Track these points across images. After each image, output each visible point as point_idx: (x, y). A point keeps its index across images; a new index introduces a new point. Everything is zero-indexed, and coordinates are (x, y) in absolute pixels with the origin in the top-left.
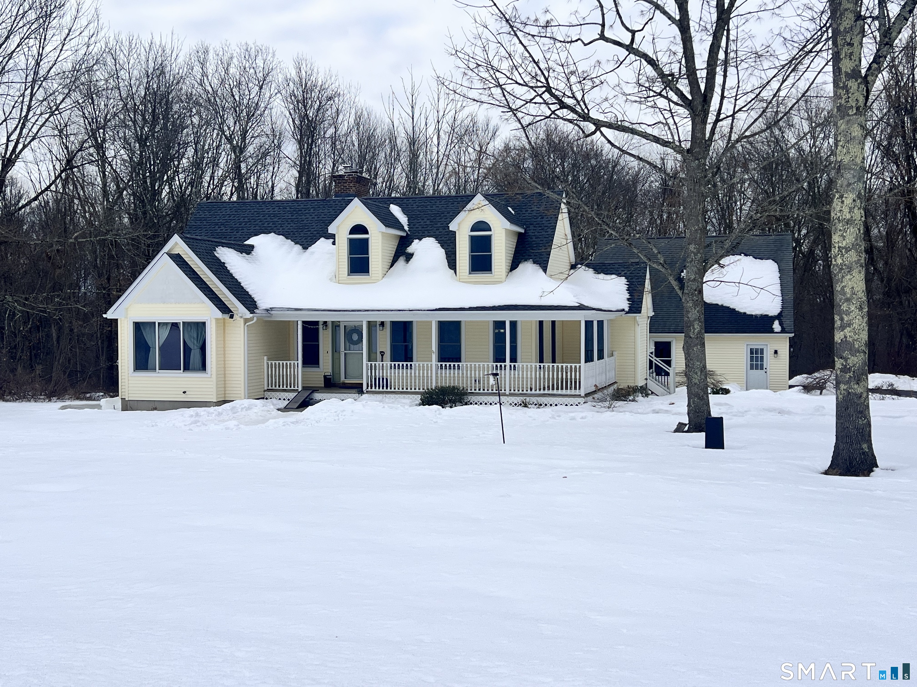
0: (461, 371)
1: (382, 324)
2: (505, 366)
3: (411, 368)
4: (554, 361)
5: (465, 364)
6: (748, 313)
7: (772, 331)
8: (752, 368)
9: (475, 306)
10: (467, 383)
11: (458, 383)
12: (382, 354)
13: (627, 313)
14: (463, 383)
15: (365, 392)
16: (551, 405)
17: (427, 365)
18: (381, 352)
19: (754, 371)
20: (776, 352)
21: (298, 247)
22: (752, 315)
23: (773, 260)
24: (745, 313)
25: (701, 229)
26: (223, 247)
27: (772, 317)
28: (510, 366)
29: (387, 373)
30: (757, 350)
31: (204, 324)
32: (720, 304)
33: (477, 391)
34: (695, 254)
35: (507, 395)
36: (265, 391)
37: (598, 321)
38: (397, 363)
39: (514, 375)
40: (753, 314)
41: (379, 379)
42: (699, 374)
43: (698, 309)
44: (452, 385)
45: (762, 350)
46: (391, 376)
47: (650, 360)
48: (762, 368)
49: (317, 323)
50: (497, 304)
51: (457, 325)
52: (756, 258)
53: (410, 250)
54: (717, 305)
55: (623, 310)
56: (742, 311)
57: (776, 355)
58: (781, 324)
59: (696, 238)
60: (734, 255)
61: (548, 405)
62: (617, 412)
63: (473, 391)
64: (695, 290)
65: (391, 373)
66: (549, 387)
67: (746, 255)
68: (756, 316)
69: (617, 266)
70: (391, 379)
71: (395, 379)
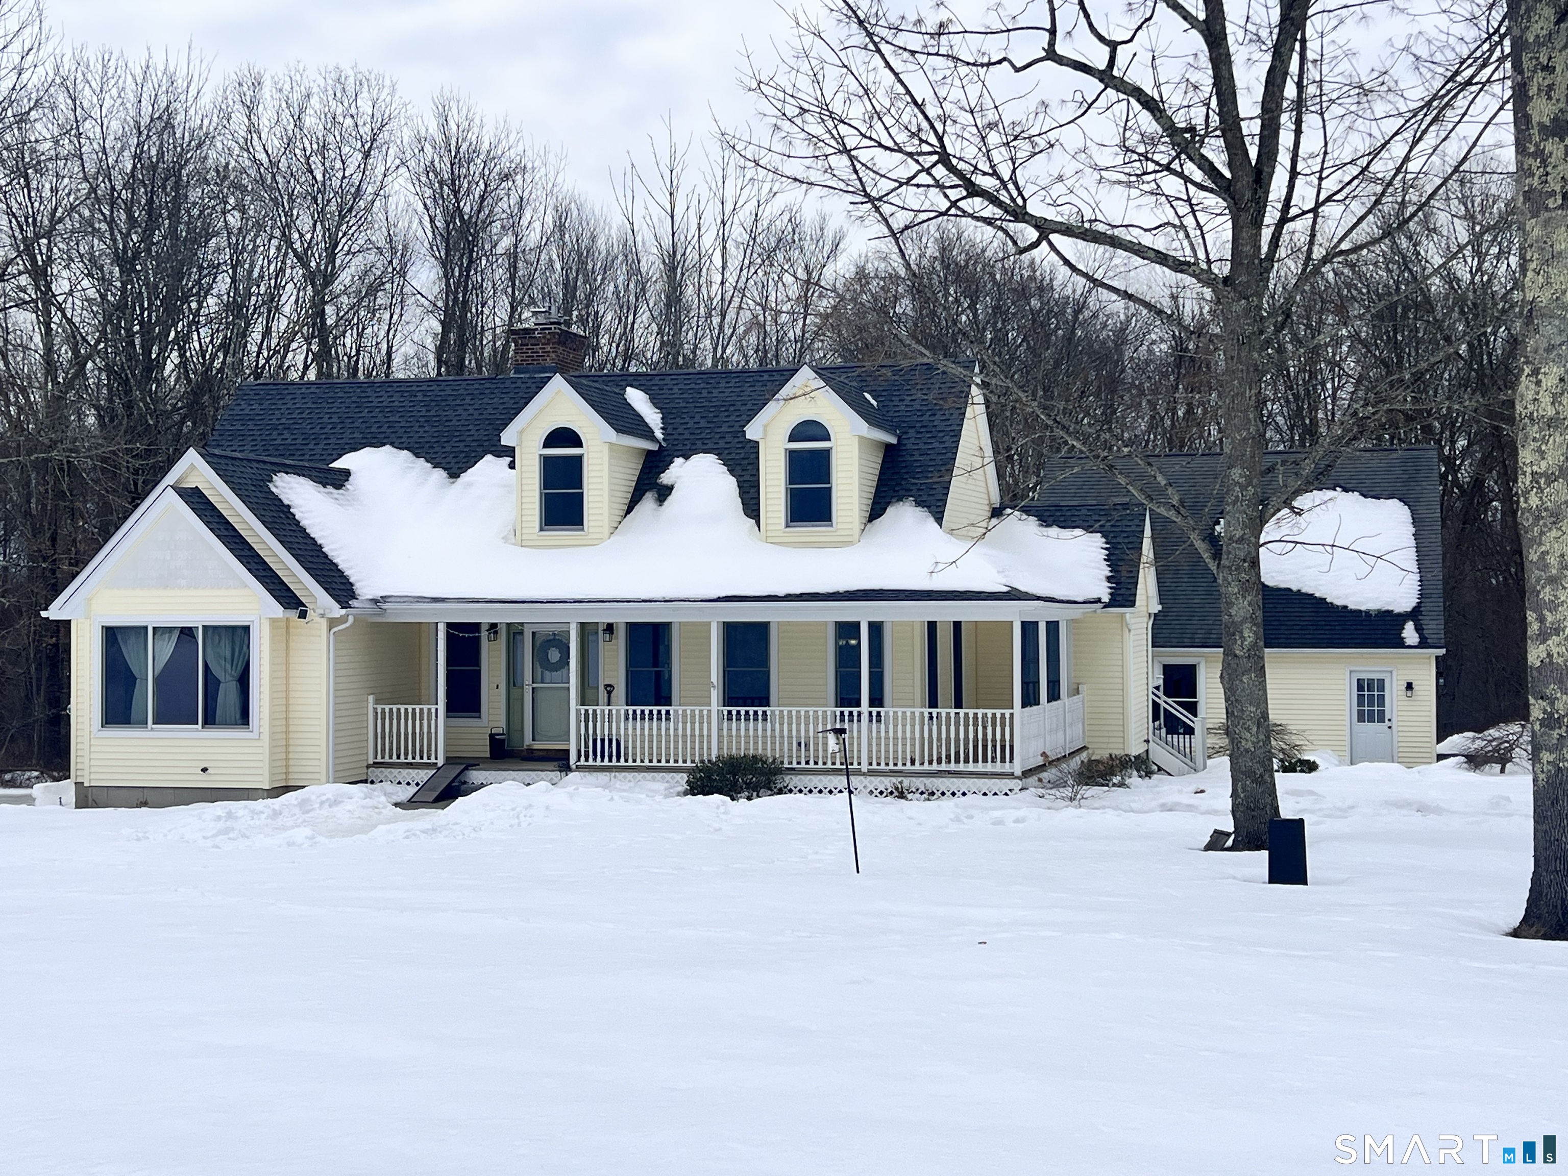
0: (769, 725)
1: (610, 628)
2: (859, 714)
3: (668, 719)
4: (958, 705)
5: (777, 710)
6: (1352, 606)
7: (1400, 643)
8: (1361, 719)
9: (798, 592)
10: (781, 750)
11: (765, 749)
12: (609, 689)
13: (1107, 606)
14: (773, 750)
15: (574, 767)
16: (953, 794)
17: (701, 711)
18: (607, 686)
19: (1366, 725)
20: (1409, 686)
21: (439, 474)
22: (1360, 611)
23: (1400, 500)
24: (1345, 607)
25: (1254, 438)
26: (287, 473)
27: (1399, 615)
28: (870, 713)
29: (618, 728)
30: (1371, 682)
31: (246, 629)
32: (1294, 588)
33: (803, 765)
34: (1243, 488)
35: (864, 774)
36: (368, 767)
37: (1047, 622)
38: (639, 709)
39: (879, 732)
40: (1363, 608)
41: (603, 741)
42: (1255, 729)
43: (1249, 598)
44: (751, 752)
45: (1381, 682)
46: (626, 735)
47: (1153, 701)
48: (1381, 720)
49: (476, 627)
50: (842, 589)
51: (761, 630)
52: (1365, 496)
53: (666, 478)
54: (1289, 590)
55: (1099, 601)
56: (1339, 602)
57: (1409, 693)
58: (1419, 629)
59: (1243, 455)
60: (1321, 490)
61: (948, 794)
62: (1088, 807)
63: (794, 765)
64: (1245, 561)
65: (626, 729)
66: (948, 757)
67: (1346, 490)
68: (1367, 613)
69: (1084, 512)
70: (626, 742)
71: (634, 742)
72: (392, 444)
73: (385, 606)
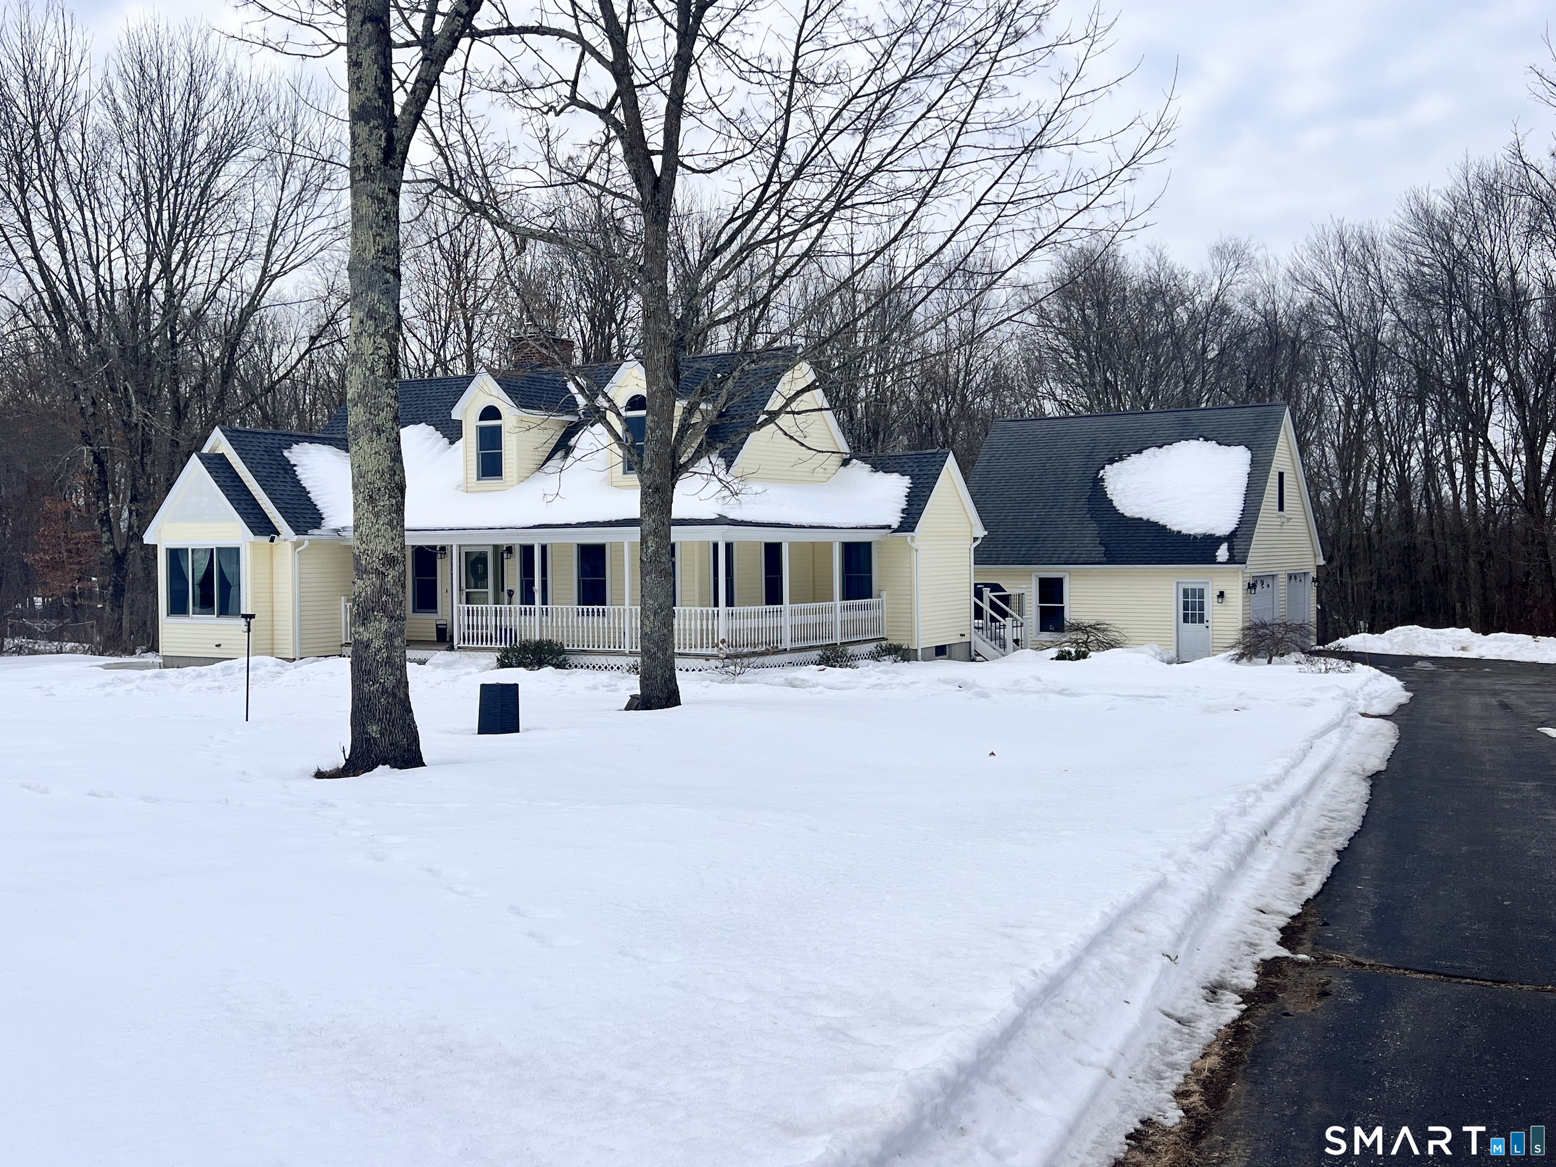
1: (509, 549)
2: (624, 610)
6: (1184, 532)
7: (1213, 560)
8: (1186, 620)
12: (511, 593)
13: (895, 531)
15: (456, 647)
18: (511, 591)
19: (1190, 625)
20: (1221, 595)
21: (446, 440)
22: (1190, 535)
23: (1246, 446)
24: (1179, 532)
27: (1219, 537)
28: (631, 610)
29: (515, 621)
30: (1194, 590)
31: (238, 549)
32: (1145, 518)
35: (625, 655)
36: (342, 646)
40: (1192, 533)
41: (506, 630)
45: (1202, 591)
46: (520, 626)
48: (1201, 620)
49: (434, 547)
51: (599, 550)
52: (1220, 444)
54: (1141, 519)
55: (889, 527)
56: (1175, 528)
57: (1220, 600)
58: (1230, 549)
60: (1187, 440)
65: (520, 622)
67: (1206, 440)
68: (1195, 537)
70: (520, 631)
71: (525, 631)
72: (426, 422)
73: (343, 534)
